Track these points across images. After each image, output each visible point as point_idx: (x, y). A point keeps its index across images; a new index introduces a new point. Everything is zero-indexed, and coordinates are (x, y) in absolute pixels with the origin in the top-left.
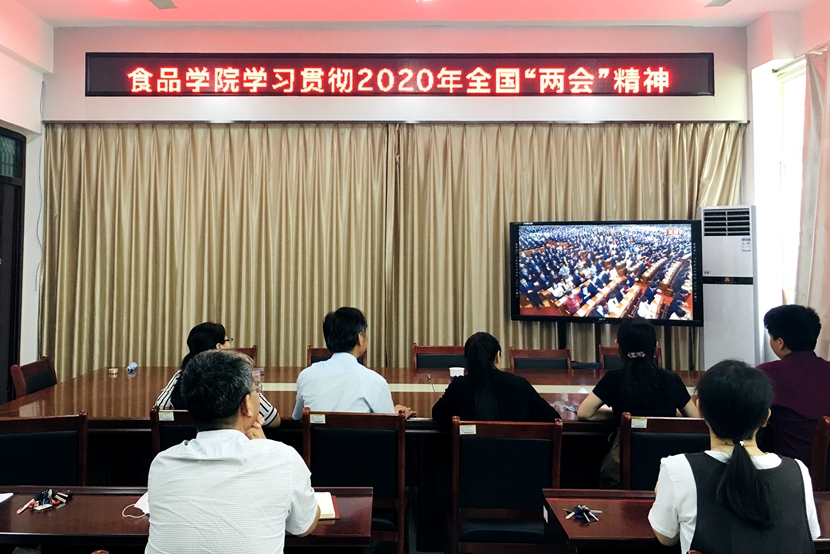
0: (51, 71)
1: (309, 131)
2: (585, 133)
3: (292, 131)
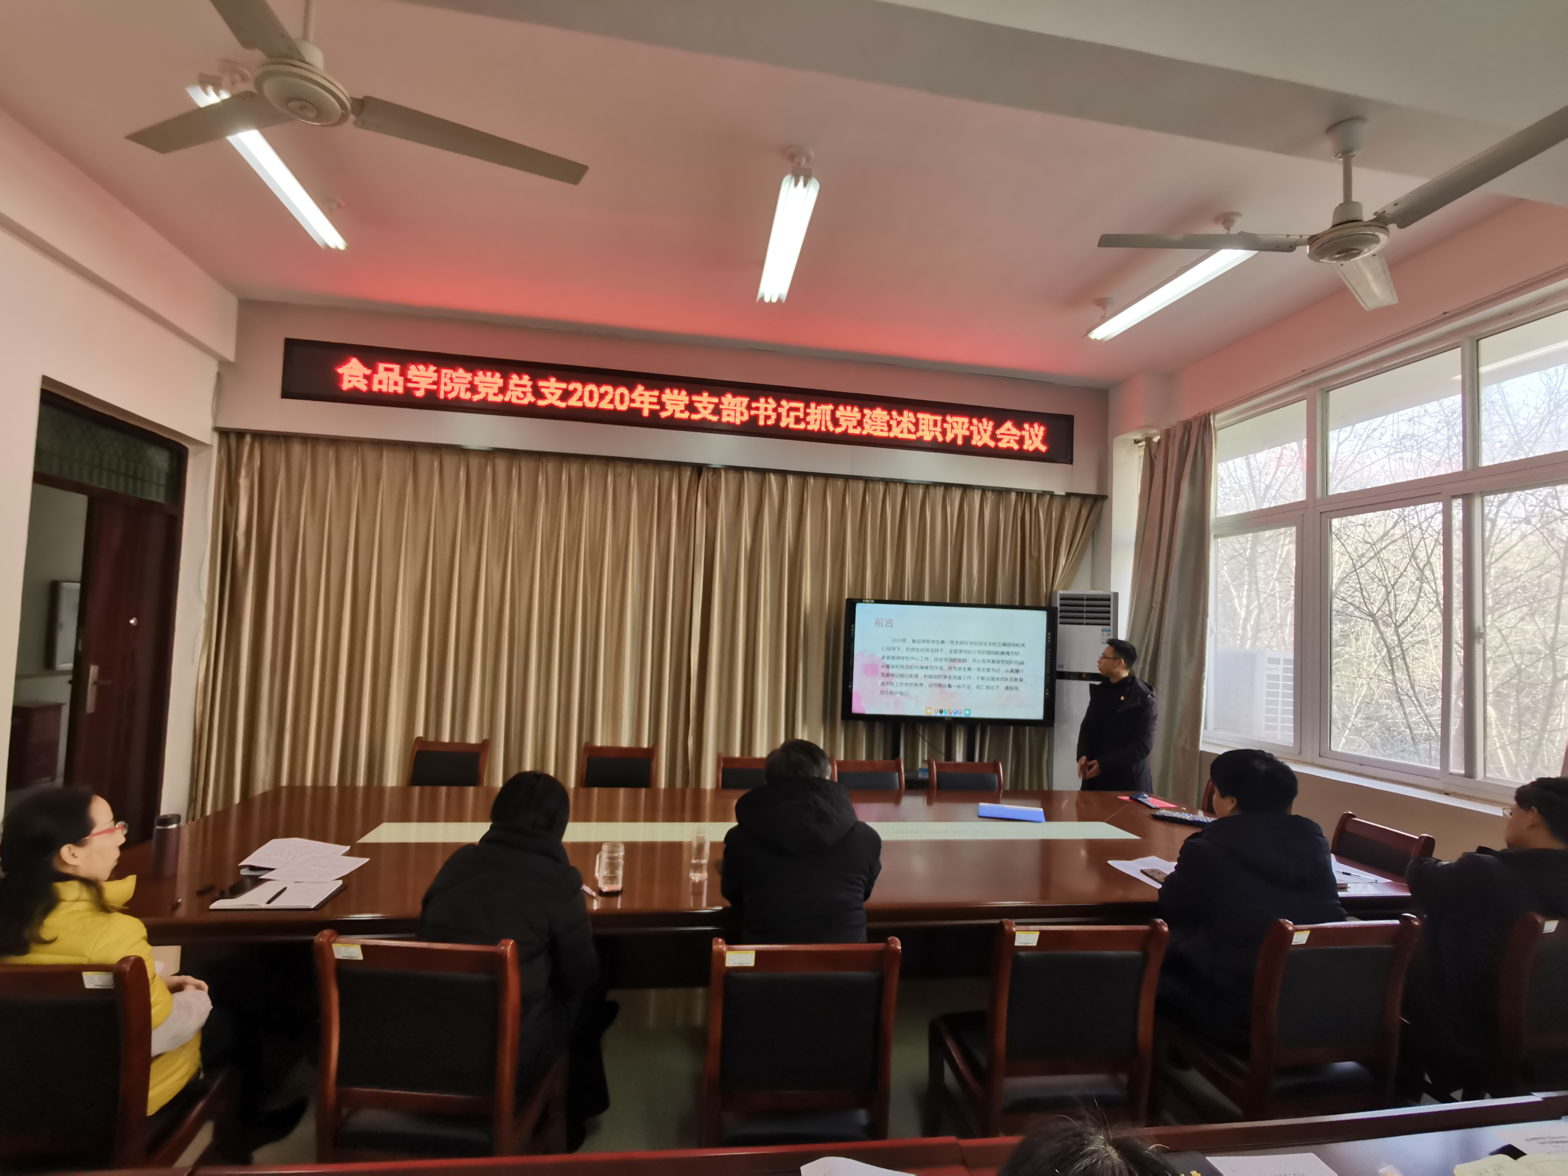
0: (232, 358)
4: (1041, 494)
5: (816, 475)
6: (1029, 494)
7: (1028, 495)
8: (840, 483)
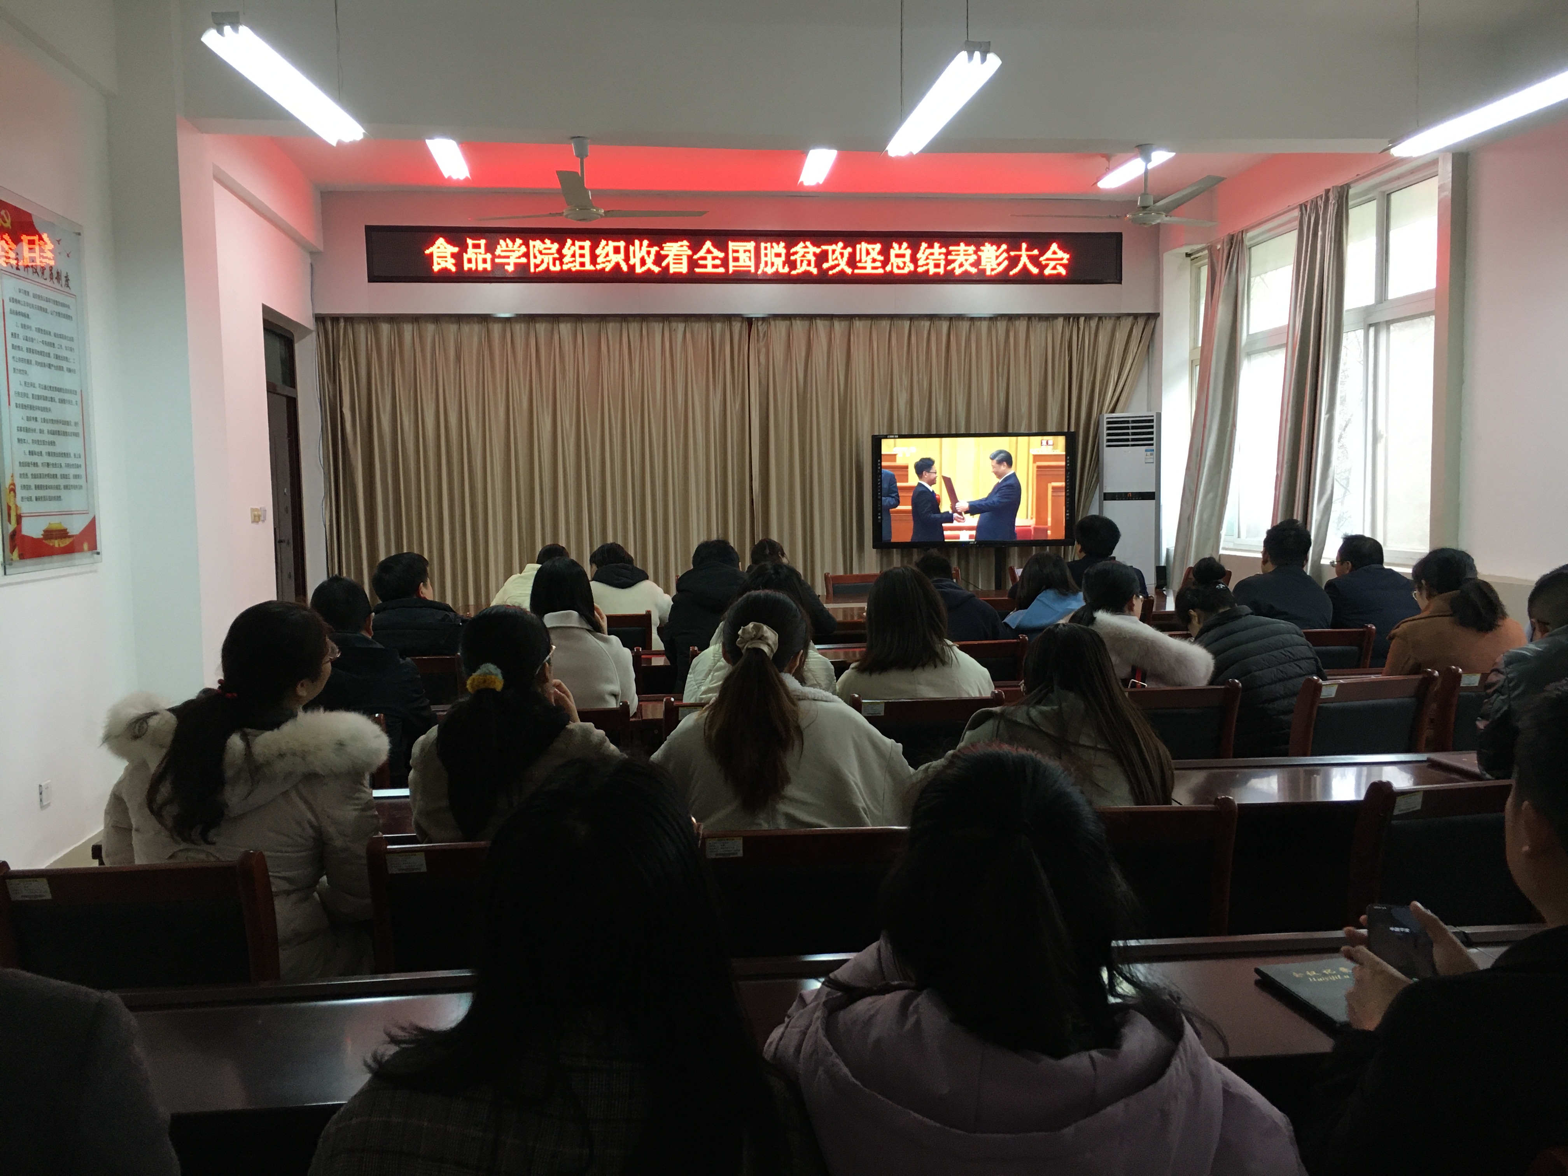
0: (321, 248)
1: (634, 327)
2: (989, 329)
3: (612, 327)
4: (1088, 317)
5: (861, 317)
6: (1077, 317)
7: (1076, 319)
8: (886, 324)
